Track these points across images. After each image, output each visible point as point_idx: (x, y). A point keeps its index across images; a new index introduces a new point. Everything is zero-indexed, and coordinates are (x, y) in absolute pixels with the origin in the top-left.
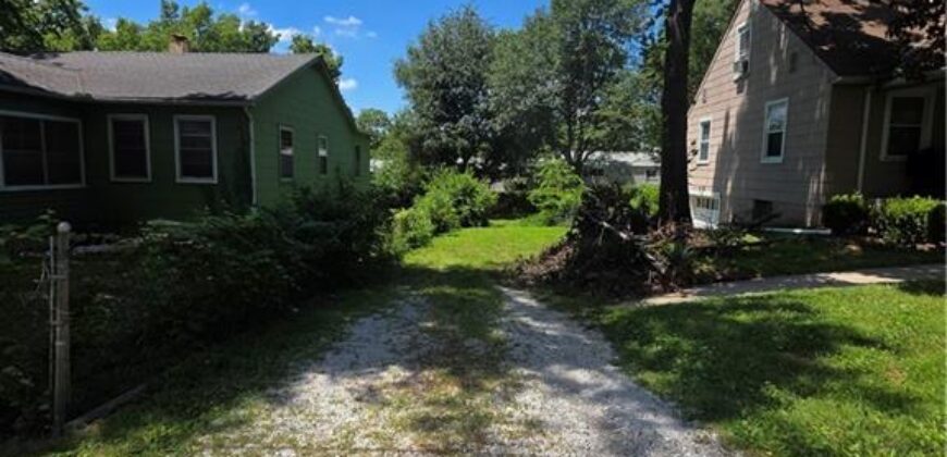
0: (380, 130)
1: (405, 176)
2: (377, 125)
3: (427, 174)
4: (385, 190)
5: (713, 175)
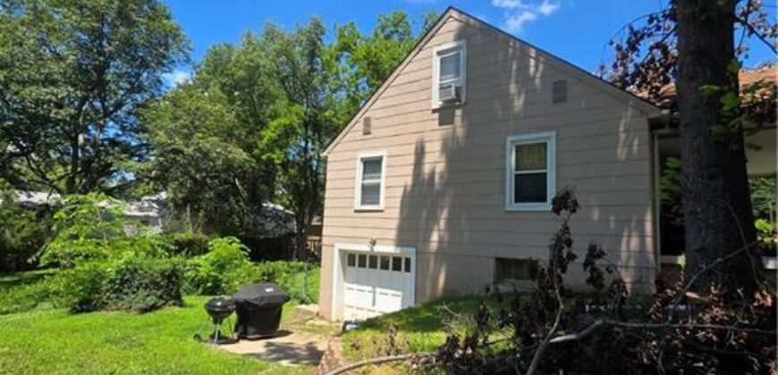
5: (394, 224)
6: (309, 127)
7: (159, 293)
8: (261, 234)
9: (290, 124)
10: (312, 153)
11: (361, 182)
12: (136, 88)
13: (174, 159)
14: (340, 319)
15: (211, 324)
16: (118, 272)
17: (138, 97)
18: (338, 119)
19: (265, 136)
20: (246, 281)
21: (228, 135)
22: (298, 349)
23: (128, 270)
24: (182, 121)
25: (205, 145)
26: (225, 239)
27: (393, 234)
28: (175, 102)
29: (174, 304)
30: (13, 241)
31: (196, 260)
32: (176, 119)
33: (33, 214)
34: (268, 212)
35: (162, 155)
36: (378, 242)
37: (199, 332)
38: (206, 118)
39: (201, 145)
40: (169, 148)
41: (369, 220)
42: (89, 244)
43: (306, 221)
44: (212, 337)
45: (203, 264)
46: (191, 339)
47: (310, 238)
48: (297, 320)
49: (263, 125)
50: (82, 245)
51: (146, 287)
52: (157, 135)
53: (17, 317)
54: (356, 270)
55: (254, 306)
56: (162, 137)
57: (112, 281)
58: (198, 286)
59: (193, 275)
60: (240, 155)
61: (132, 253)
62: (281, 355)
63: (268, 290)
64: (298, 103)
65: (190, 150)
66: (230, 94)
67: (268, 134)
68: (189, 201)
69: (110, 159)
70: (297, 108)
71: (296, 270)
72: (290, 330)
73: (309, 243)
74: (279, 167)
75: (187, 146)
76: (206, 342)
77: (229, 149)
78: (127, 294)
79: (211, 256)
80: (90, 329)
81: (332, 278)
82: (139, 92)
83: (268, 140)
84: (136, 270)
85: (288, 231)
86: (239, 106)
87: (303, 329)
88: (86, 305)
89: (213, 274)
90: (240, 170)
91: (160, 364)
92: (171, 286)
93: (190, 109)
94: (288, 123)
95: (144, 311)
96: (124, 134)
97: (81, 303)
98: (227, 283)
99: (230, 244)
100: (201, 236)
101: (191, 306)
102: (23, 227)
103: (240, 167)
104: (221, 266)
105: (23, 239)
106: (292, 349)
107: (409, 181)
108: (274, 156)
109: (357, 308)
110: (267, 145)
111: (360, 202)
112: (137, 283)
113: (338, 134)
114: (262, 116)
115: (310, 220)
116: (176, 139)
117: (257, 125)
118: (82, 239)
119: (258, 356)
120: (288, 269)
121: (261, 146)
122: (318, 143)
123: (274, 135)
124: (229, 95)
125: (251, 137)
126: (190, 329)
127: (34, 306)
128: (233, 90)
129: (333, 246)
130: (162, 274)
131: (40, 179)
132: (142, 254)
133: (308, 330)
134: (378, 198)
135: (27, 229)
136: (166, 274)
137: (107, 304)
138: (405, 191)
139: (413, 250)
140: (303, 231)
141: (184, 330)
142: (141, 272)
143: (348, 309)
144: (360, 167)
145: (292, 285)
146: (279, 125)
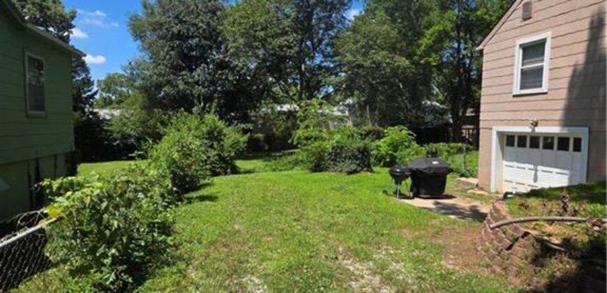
0: (125, 90)
1: (143, 122)
2: (121, 86)
3: (165, 118)
4: (123, 136)
5: (561, 104)
6: (462, 29)
7: (358, 162)
8: (421, 125)
9: (444, 29)
10: (464, 52)
11: (520, 67)
12: (330, 27)
13: (357, 72)
14: (500, 191)
15: (393, 185)
16: (333, 148)
17: (331, 32)
18: (491, 16)
19: (422, 44)
20: (415, 157)
21: (393, 49)
22: (462, 209)
23: (338, 147)
24: (361, 43)
25: (378, 58)
26: (396, 127)
27: (559, 115)
28: (354, 30)
29: (367, 171)
30: (277, 133)
31: (378, 142)
32: (356, 42)
33: (284, 117)
34: (427, 107)
35: (350, 70)
36: (539, 123)
37: (386, 189)
38: (377, 38)
39: (374, 59)
40: (354, 65)
41: (531, 103)
42: (316, 130)
43: (461, 114)
44: (395, 193)
45: (383, 145)
46: (381, 193)
47: (464, 127)
48: (458, 189)
49: (420, 35)
50: (312, 131)
51: (350, 158)
52: (346, 56)
53: (286, 172)
54: (515, 149)
55: (425, 174)
56: (349, 57)
57: (330, 154)
58: (380, 161)
59: (376, 153)
60: (403, 62)
61: (339, 136)
62: (449, 212)
63: (435, 163)
64: (451, 9)
65: (367, 64)
66: (392, 15)
67: (425, 42)
68: (368, 104)
69: (320, 77)
70: (449, 14)
71: (455, 150)
72: (454, 195)
73: (464, 131)
74: (435, 69)
75: (365, 61)
76: (391, 196)
77: (395, 59)
78: (339, 162)
79: (387, 139)
80: (322, 181)
81: (490, 157)
82: (331, 30)
83: (425, 47)
84: (343, 147)
85: (445, 122)
86: (400, 23)
87: (464, 196)
88: (318, 168)
89: (390, 152)
90: (403, 76)
91: (365, 205)
92: (364, 159)
93: (365, 33)
94: (441, 28)
95: (350, 173)
96: (326, 61)
97: (315, 167)
98: (400, 159)
99: (401, 131)
100: (377, 127)
101: (378, 173)
102: (281, 125)
103: (404, 73)
104: (395, 147)
105: (282, 132)
106: (457, 209)
107: (581, 59)
108: (431, 59)
109: (517, 183)
110: (424, 51)
111: (519, 87)
112: (344, 155)
113: (491, 29)
114: (418, 28)
115: (464, 112)
116: (358, 57)
117: (415, 36)
118: (312, 128)
119: (430, 210)
120: (448, 149)
121: (419, 53)
122: (470, 42)
123: (430, 41)
124: (391, 17)
125: (410, 47)
126: (379, 187)
127: (293, 168)
128: (394, 12)
129: (491, 129)
130: (358, 149)
131: (286, 95)
132: (346, 137)
133: (470, 197)
134: (541, 81)
135: (283, 126)
136: (361, 150)
137: (328, 168)
138: (575, 71)
139: (586, 129)
140: (458, 122)
141: (375, 186)
142: (346, 148)
143: (507, 183)
144: (519, 53)
145: (453, 162)
146: (434, 33)
